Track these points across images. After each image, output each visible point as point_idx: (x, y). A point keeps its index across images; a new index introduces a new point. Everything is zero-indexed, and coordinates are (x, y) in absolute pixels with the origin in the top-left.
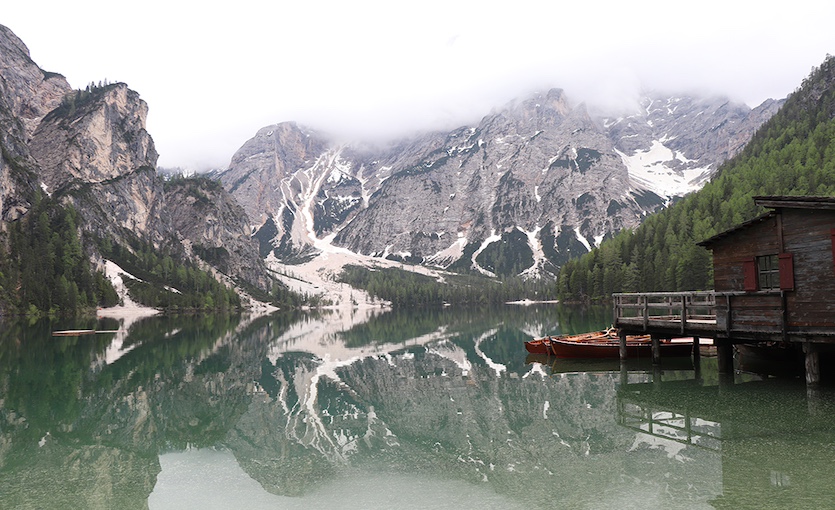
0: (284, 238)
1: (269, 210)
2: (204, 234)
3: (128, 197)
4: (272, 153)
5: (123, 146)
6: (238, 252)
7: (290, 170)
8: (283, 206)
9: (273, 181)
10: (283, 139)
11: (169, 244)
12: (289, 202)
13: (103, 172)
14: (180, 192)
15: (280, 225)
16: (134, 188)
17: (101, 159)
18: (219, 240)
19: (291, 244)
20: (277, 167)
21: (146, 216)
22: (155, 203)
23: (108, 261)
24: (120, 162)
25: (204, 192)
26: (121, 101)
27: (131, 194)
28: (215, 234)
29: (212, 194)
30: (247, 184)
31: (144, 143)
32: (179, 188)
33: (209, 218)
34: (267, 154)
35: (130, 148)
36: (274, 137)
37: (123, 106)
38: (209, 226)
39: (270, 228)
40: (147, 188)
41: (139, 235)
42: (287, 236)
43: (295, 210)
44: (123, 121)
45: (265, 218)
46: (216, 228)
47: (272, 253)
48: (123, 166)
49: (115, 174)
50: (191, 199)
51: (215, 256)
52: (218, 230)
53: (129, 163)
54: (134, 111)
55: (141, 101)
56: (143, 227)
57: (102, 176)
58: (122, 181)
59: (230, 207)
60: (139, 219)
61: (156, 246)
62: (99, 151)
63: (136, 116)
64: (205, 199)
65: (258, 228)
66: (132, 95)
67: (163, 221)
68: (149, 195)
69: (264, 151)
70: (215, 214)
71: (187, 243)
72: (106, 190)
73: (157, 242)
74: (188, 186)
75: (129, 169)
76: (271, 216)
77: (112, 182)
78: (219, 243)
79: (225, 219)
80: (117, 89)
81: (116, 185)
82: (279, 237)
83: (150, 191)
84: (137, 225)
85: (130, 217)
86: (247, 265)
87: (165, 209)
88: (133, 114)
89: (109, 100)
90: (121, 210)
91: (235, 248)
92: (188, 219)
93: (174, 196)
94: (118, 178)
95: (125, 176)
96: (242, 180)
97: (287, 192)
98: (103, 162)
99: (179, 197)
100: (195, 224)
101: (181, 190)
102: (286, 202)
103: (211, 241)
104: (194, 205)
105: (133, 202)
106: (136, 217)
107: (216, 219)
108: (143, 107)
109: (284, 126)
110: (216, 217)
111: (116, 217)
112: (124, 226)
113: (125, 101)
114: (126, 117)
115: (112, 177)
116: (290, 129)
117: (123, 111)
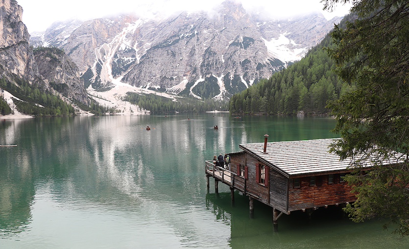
0: (97, 78)
1: (89, 64)
2: (56, 77)
3: (14, 57)
4: (91, 35)
5: (10, 30)
6: (73, 86)
7: (99, 43)
8: (96, 62)
9: (91, 49)
10: (96, 27)
11: (37, 82)
12: (99, 60)
14: (42, 55)
15: (94, 72)
16: (17, 53)
18: (63, 80)
19: (100, 81)
20: (93, 42)
21: (24, 67)
22: (29, 61)
23: (5, 91)
24: (8, 39)
25: (55, 55)
26: (7, 5)
27: (16, 56)
28: (61, 76)
29: (59, 56)
30: (77, 50)
31: (22, 29)
32: (42, 53)
33: (58, 68)
34: (88, 35)
35: (14, 32)
36: (91, 27)
37: (9, 8)
38: (58, 72)
39: (89, 73)
40: (24, 52)
41: (21, 77)
42: (98, 77)
43: (102, 64)
44: (9, 17)
45: (87, 68)
46: (62, 73)
47: (91, 86)
48: (10, 41)
49: (7, 45)
50: (48, 59)
51: (61, 88)
52: (63, 75)
53: (14, 39)
54: (15, 11)
55: (19, 6)
56: (23, 73)
58: (10, 49)
59: (68, 63)
60: (21, 68)
61: (30, 83)
63: (16, 14)
64: (55, 59)
65: (84, 73)
66: (13, 3)
67: (33, 70)
68: (25, 56)
69: (86, 34)
70: (61, 66)
71: (46, 81)
72: (2, 53)
73: (31, 81)
74: (46, 52)
75: (14, 43)
76: (90, 67)
77: (5, 49)
78: (63, 81)
79: (66, 69)
81: (7, 51)
82: (94, 78)
83: (26, 55)
84: (20, 72)
85: (16, 68)
86: (78, 92)
87: (35, 63)
88: (14, 13)
90: (10, 64)
91: (72, 84)
92: (46, 69)
93: (39, 57)
94: (8, 47)
95: (12, 46)
96: (75, 48)
97: (98, 55)
99: (42, 58)
100: (50, 72)
101: (43, 54)
102: (98, 60)
103: (59, 80)
104: (50, 61)
105: (17, 60)
106: (19, 68)
107: (61, 69)
108: (20, 9)
109: (96, 21)
110: (61, 68)
111: (8, 67)
112: (13, 72)
113: (9, 5)
114: (11, 14)
115: (4, 46)
116: (100, 23)
117: (8, 11)
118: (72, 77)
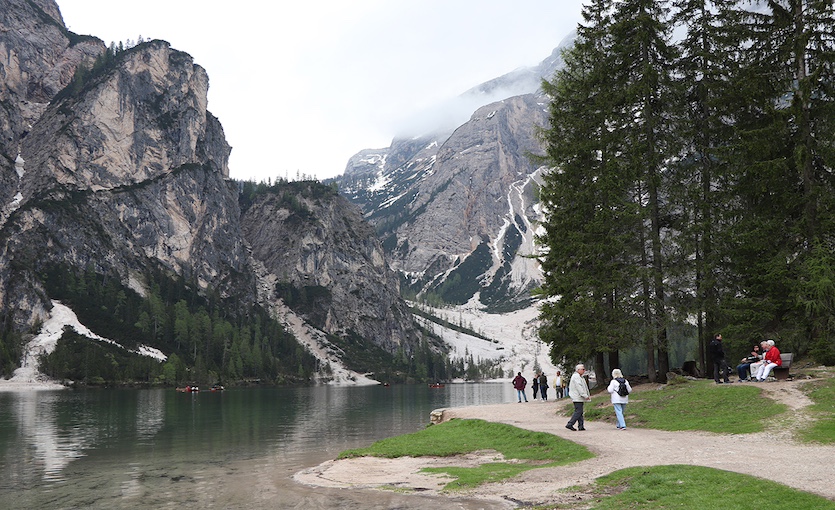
0: (500, 272)
1: (485, 231)
2: (299, 266)
3: (159, 210)
4: (494, 144)
5: (155, 134)
6: (356, 292)
7: (523, 169)
8: (507, 223)
9: (494, 187)
10: (513, 122)
11: (225, 281)
12: (518, 218)
13: (116, 174)
15: (497, 254)
16: (170, 198)
17: (112, 155)
18: (325, 275)
19: (509, 281)
20: (503, 165)
21: (190, 240)
22: (207, 219)
24: (149, 158)
25: (305, 201)
26: (158, 68)
27: (166, 206)
28: (318, 265)
29: (318, 204)
30: (448, 193)
31: (194, 129)
32: (269, 196)
33: (308, 241)
34: (486, 146)
35: (166, 138)
36: (496, 121)
37: (162, 75)
38: (306, 253)
39: (482, 256)
40: (194, 196)
41: (177, 268)
42: (507, 268)
43: (524, 229)
44: (160, 98)
45: (476, 241)
46: (320, 255)
47: (477, 296)
48: (153, 165)
49: (141, 177)
50: (284, 213)
51: (308, 299)
52: (323, 260)
53: (165, 160)
54: (180, 82)
55: (196, 67)
56: (185, 256)
57: (115, 179)
58: (151, 188)
59: (348, 223)
60: (179, 243)
61: (203, 284)
62: (110, 141)
63: (185, 89)
64: (302, 213)
65: (464, 257)
66: (179, 59)
67: (218, 247)
68: (197, 207)
69: (481, 142)
70: (318, 234)
71: (267, 284)
72: (119, 201)
73: (206, 278)
74: (281, 194)
75: (166, 169)
76: (486, 239)
77: (131, 190)
78: (325, 279)
79: (336, 242)
80: (150, 51)
81: (139, 194)
82: (492, 272)
83: (197, 202)
84: (175, 253)
85: (161, 241)
86: (371, 313)
87: (226, 227)
88: (178, 86)
89: (133, 67)
90: (146, 232)
91: (353, 286)
92: (275, 243)
93: (262, 210)
94: (146, 183)
95: (156, 180)
97: (516, 202)
98: (117, 158)
100: (285, 251)
101: (272, 199)
102: (513, 218)
103: (308, 277)
104: (286, 221)
105: (168, 218)
106: (172, 242)
107: (320, 243)
108: (199, 75)
109: (514, 102)
110: (320, 239)
111: (134, 240)
112: (150, 254)
113: (165, 67)
114: (166, 91)
115: (133, 181)
116: (524, 107)
117: (160, 83)
118: (355, 267)
